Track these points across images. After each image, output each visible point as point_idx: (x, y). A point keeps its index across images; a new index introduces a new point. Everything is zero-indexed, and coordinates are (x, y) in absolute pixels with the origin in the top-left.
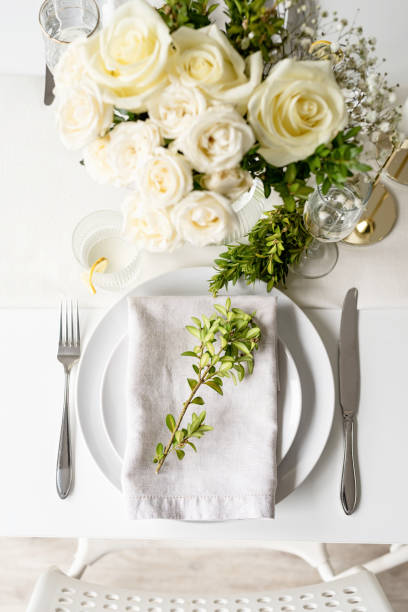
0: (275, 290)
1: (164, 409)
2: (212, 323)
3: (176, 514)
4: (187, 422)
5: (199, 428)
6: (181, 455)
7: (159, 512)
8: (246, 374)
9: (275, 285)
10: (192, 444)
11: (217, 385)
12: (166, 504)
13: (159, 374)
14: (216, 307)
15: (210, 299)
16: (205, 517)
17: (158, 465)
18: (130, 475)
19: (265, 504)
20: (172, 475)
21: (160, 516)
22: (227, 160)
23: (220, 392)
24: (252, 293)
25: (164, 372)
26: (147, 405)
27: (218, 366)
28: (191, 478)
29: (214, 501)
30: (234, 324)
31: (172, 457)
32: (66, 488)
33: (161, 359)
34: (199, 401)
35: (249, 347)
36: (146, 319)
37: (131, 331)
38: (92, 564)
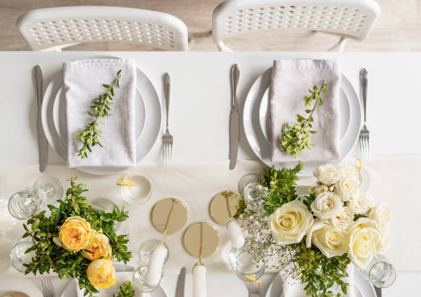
0: (271, 166)
1: (322, 109)
2: (303, 147)
3: (317, 62)
4: (313, 102)
5: (307, 100)
6: (315, 88)
7: (324, 62)
8: (285, 125)
9: (271, 169)
10: (311, 92)
11: (300, 119)
12: (321, 66)
13: (325, 125)
14: (300, 156)
15: (303, 160)
16: (303, 61)
17: (325, 83)
18: (337, 78)
19: (278, 66)
20: (318, 79)
21: (324, 61)
22: (322, 197)
23: (298, 116)
24: (281, 164)
25: (323, 126)
26: (330, 110)
27: (300, 128)
28: (310, 78)
29: (300, 67)
30: (294, 146)
31: (319, 87)
32: (363, 73)
33: (324, 131)
34: (308, 111)
35: (287, 137)
36: (332, 149)
37: (339, 143)
38: (335, 46)
